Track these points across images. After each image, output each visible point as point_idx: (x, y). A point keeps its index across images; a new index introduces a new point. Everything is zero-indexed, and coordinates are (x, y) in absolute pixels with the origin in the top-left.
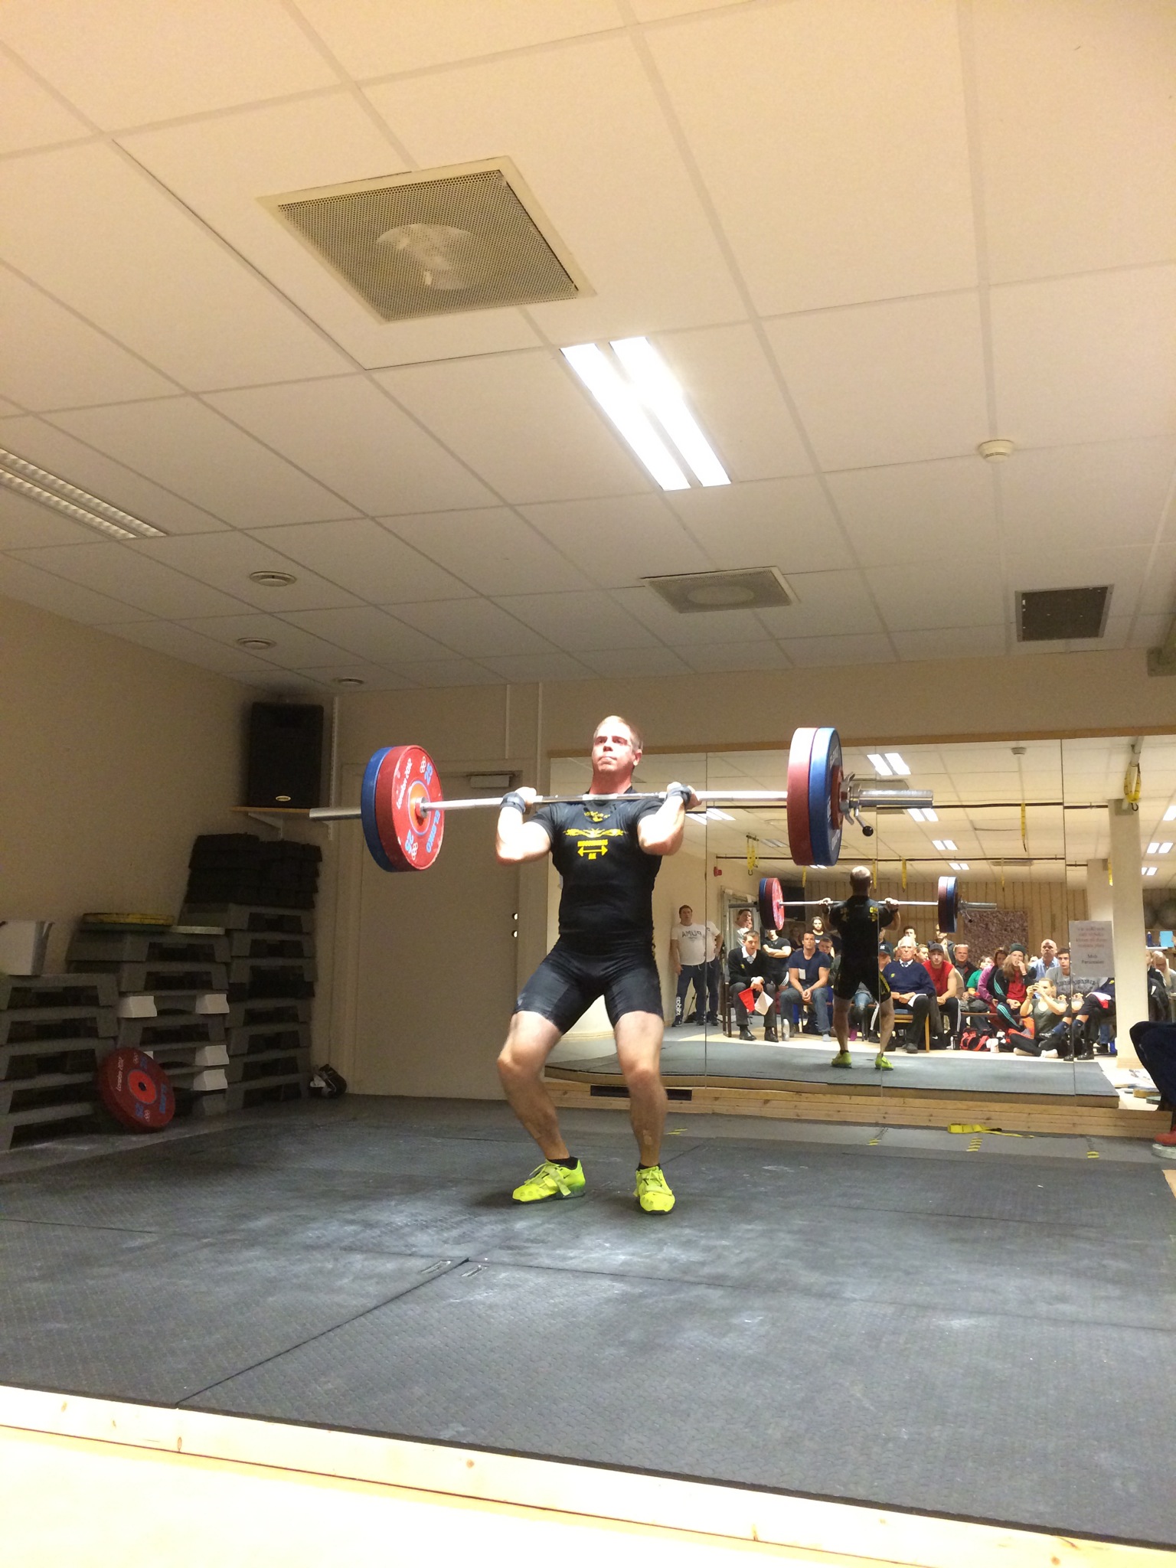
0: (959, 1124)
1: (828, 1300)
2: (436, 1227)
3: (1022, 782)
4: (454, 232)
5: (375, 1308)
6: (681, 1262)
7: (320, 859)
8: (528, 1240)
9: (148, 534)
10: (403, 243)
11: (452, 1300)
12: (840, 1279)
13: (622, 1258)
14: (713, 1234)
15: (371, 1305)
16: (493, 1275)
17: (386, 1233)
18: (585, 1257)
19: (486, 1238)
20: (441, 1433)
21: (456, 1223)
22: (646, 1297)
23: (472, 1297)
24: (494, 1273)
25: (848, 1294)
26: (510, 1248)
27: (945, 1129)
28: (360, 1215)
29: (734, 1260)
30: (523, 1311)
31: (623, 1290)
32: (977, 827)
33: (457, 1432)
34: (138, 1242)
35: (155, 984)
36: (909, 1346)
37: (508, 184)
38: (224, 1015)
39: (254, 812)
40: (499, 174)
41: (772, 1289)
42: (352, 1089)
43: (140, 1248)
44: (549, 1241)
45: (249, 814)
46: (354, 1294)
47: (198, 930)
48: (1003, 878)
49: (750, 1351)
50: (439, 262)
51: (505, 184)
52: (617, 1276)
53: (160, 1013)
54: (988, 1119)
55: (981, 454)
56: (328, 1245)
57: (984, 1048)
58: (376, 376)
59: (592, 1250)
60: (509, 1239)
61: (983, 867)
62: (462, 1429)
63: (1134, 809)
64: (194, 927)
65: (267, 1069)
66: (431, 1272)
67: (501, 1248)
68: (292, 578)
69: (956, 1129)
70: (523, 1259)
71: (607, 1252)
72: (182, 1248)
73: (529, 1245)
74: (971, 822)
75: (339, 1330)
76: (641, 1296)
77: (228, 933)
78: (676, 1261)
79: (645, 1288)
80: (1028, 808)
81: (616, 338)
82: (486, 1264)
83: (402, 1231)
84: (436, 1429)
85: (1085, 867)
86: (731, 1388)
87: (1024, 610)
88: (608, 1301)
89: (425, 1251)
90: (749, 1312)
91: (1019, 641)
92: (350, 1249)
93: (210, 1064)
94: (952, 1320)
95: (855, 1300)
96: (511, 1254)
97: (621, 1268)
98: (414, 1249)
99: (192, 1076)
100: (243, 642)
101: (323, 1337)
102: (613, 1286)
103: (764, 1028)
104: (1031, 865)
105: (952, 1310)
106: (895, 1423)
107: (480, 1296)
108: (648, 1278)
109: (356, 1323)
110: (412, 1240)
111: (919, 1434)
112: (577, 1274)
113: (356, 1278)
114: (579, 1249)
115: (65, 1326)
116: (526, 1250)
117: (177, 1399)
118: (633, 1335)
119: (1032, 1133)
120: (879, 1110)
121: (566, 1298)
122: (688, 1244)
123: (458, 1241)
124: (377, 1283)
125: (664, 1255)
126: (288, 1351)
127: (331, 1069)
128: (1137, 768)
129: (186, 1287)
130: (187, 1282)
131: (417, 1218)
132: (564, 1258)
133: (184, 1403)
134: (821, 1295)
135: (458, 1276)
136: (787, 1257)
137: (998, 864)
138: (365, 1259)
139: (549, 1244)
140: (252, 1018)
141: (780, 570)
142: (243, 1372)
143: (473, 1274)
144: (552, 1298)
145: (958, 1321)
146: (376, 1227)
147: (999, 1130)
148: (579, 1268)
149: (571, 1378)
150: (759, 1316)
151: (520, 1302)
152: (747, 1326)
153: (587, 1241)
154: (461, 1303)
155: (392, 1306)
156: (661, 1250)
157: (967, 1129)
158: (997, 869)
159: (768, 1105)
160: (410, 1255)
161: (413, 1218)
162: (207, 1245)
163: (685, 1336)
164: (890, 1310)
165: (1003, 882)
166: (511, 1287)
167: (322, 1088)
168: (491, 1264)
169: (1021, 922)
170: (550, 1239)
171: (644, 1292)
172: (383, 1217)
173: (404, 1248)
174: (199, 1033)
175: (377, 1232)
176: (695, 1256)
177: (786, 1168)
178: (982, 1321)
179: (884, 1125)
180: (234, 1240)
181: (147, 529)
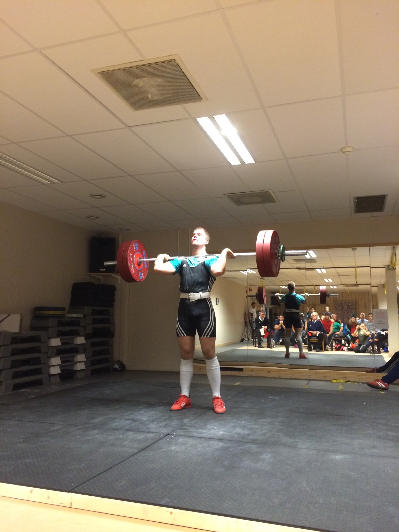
0: (335, 379)
1: (293, 448)
2: (157, 421)
3: (355, 260)
4: (159, 80)
5: (137, 453)
6: (241, 434)
7: (115, 290)
8: (189, 426)
9: (55, 182)
10: (141, 84)
11: (163, 450)
12: (297, 441)
13: (221, 432)
14: (252, 423)
15: (135, 452)
16: (177, 440)
17: (140, 424)
18: (209, 432)
19: (174, 426)
20: (161, 502)
21: (164, 420)
22: (230, 448)
23: (170, 448)
24: (178, 439)
25: (300, 446)
26: (182, 429)
27: (330, 381)
28: (131, 417)
29: (260, 433)
30: (188, 454)
31: (222, 445)
32: (340, 274)
33: (167, 501)
34: (56, 428)
35: (60, 334)
36: (322, 466)
37: (177, 63)
38: (83, 344)
39: (93, 274)
40: (174, 60)
41: (274, 444)
42: (128, 368)
43: (57, 430)
44: (196, 426)
45: (91, 275)
46: (130, 448)
47: (74, 315)
48: (348, 291)
49: (267, 469)
50: (153, 90)
51: (176, 64)
52: (220, 440)
53: (62, 344)
54: (345, 377)
55: (342, 151)
56: (121, 429)
57: (343, 350)
58: (132, 128)
59: (211, 430)
60: (182, 426)
61: (342, 287)
62: (168, 500)
63: (394, 269)
64: (73, 315)
65: (99, 362)
66: (156, 439)
67: (180, 429)
68: (104, 196)
69: (334, 381)
70: (187, 434)
71: (216, 430)
72: (71, 430)
73: (189, 428)
74: (338, 273)
75: (125, 461)
76: (228, 448)
77: (85, 316)
78: (240, 434)
79: (230, 444)
80: (357, 268)
81: (215, 115)
82: (175, 436)
83: (146, 423)
84: (159, 500)
85: (377, 287)
86: (261, 483)
87: (357, 203)
88: (217, 449)
89: (154, 430)
90: (266, 454)
91: (355, 213)
92: (128, 430)
93: (79, 361)
94: (336, 456)
95: (302, 448)
96: (183, 432)
97: (221, 437)
98: (150, 430)
99: (73, 365)
100: (88, 217)
101: (120, 464)
102: (218, 444)
103: (267, 344)
104: (358, 286)
105: (336, 452)
106: (318, 497)
107: (173, 448)
108: (230, 440)
109: (130, 459)
110: (149, 426)
111: (327, 501)
112: (206, 439)
113: (130, 441)
114: (207, 429)
115: (32, 461)
116: (188, 430)
117: (70, 489)
118: (226, 463)
119: (361, 382)
120: (307, 374)
121: (203, 449)
122: (244, 427)
123: (165, 427)
124: (138, 443)
125: (236, 431)
126: (108, 470)
127: (120, 361)
128: (395, 255)
129: (73, 445)
130: (72, 443)
131: (151, 418)
132: (201, 433)
133: (72, 491)
134: (290, 447)
135: (165, 440)
136: (278, 432)
137: (347, 286)
138: (134, 434)
139: (196, 427)
140: (93, 345)
141: (272, 191)
142: (92, 478)
143: (170, 439)
144: (198, 449)
145: (338, 456)
146: (137, 422)
147: (349, 381)
148: (207, 437)
149: (205, 480)
150: (269, 455)
151: (187, 450)
152: (265, 459)
153: (209, 427)
154: (167, 450)
155: (143, 452)
156: (234, 430)
157: (338, 381)
158: (346, 288)
159: (269, 373)
160: (149, 432)
161: (150, 418)
162: (79, 429)
163: (244, 463)
164: (314, 452)
165: (349, 293)
166: (183, 444)
167: (117, 368)
168: (177, 435)
169: (355, 306)
170: (196, 425)
171: (229, 446)
172: (139, 417)
173: (146, 430)
174: (76, 350)
175: (137, 423)
176: (246, 432)
177: (277, 397)
178: (347, 456)
179: (310, 380)
180: (89, 427)
181: (55, 181)
